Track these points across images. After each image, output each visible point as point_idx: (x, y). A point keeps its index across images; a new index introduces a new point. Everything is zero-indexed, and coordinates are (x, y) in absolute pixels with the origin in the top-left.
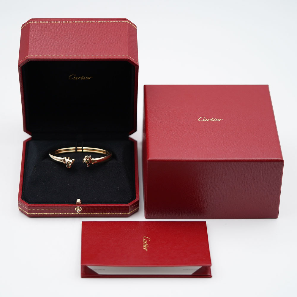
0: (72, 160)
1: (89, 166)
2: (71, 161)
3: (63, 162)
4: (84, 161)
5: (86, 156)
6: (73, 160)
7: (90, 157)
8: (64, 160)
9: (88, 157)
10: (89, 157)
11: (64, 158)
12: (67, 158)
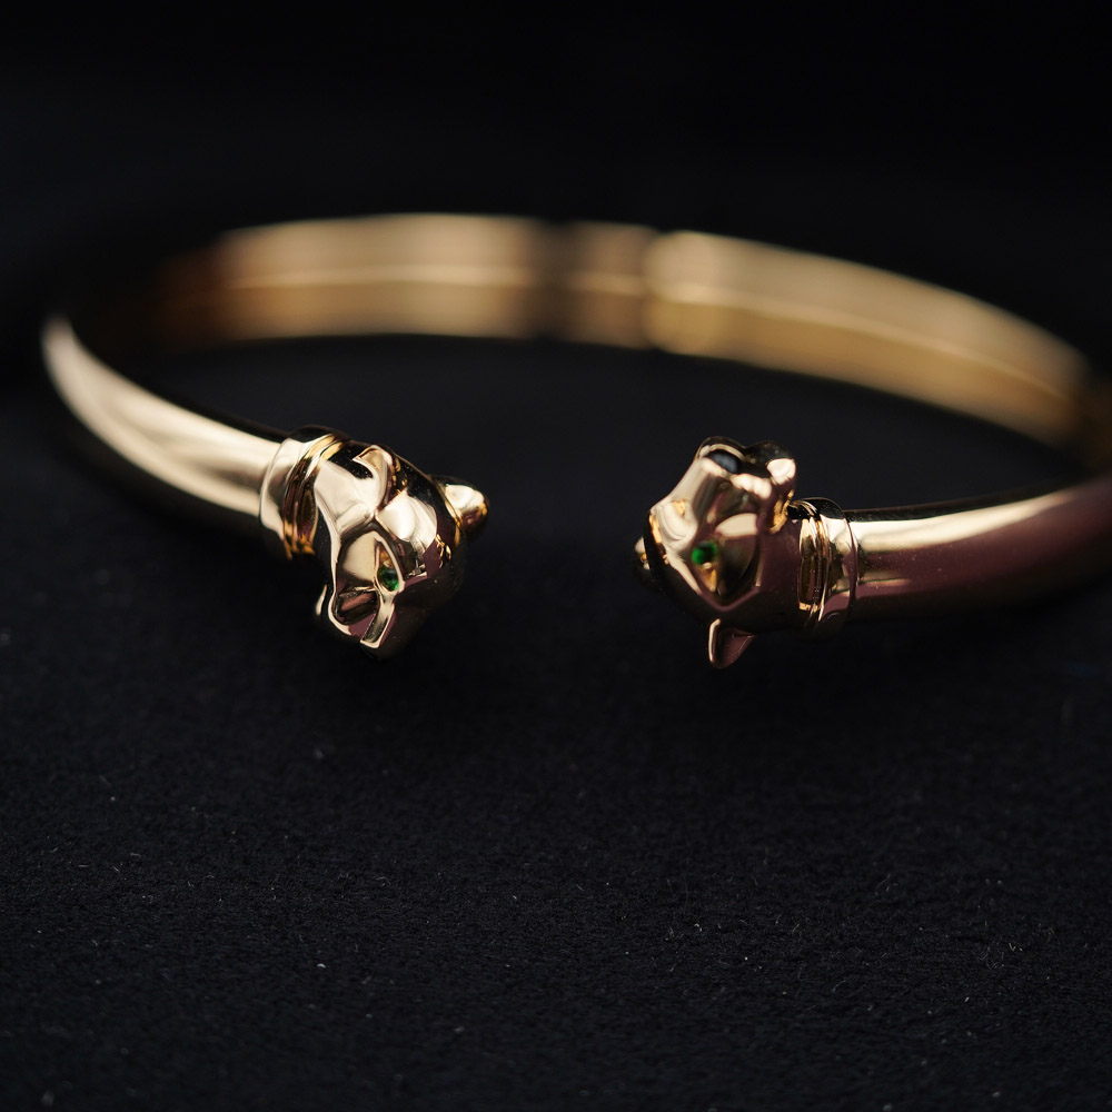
0: (438, 504)
1: (738, 646)
2: (413, 521)
3: (272, 519)
4: (656, 551)
5: (704, 467)
6: (463, 499)
7: (779, 491)
8: (296, 492)
9: (744, 481)
10: (761, 488)
11: (290, 453)
12: (343, 459)
